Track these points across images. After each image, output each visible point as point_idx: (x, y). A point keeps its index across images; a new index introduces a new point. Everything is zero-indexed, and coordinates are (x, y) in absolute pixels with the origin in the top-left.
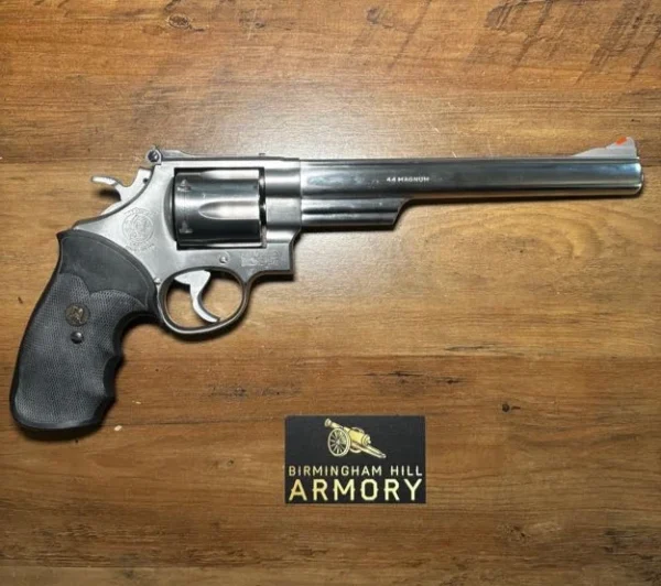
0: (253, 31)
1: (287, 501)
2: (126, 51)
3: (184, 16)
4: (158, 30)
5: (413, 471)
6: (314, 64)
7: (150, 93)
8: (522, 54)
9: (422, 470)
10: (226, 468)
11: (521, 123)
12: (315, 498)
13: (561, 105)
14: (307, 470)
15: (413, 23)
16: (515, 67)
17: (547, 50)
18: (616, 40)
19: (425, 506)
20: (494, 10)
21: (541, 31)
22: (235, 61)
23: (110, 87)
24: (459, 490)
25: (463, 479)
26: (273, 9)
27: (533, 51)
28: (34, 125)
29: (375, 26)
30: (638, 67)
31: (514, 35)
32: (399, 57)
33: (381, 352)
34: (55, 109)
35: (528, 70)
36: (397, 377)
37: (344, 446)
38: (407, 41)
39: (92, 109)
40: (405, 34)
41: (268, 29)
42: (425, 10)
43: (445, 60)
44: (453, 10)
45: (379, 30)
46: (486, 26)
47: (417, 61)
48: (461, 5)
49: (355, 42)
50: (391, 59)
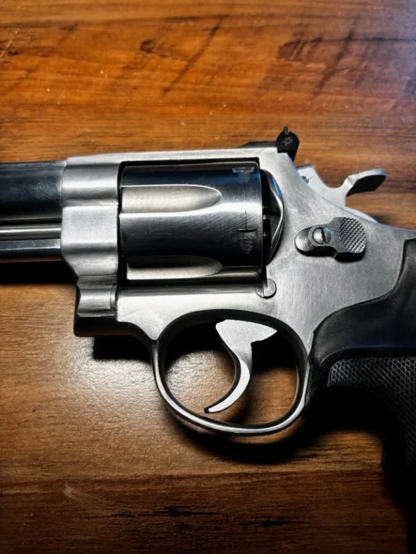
6: (72, 86)
11: (333, 148)
13: (379, 130)
15: (192, 54)
16: (317, 94)
17: (352, 80)
20: (287, 45)
26: (31, 39)
27: (335, 79)
31: (311, 66)
32: (177, 81)
35: (333, 97)
42: (207, 44)
43: (232, 86)
44: (240, 44)
45: (154, 59)
46: (278, 58)
47: (199, 87)
48: (249, 40)
49: (124, 68)
50: (167, 84)
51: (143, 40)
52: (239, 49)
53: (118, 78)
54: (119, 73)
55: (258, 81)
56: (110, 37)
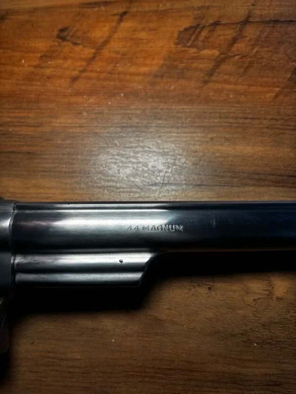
8: (213, 70)
11: (212, 139)
13: (257, 121)
15: (101, 41)
16: (206, 82)
17: (240, 67)
20: (186, 30)
21: (234, 49)
27: (225, 67)
29: (65, 43)
31: (206, 52)
32: (84, 71)
35: (220, 86)
38: (94, 57)
42: (114, 30)
43: (131, 74)
44: (144, 29)
45: (67, 46)
46: (177, 44)
47: (103, 75)
48: (152, 25)
49: (41, 57)
50: (75, 73)
51: (60, 27)
52: (143, 35)
53: (35, 67)
54: (37, 63)
55: (155, 69)
56: (33, 25)
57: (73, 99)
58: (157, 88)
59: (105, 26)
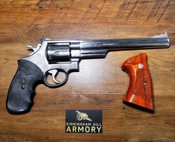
0: (59, 10)
1: (66, 132)
2: (27, 15)
3: (41, 6)
4: (35, 10)
5: (99, 125)
7: (33, 26)
8: (129, 16)
9: (101, 124)
10: (50, 123)
12: (73, 131)
14: (71, 124)
18: (153, 13)
19: (102, 134)
21: (134, 10)
22: (54, 17)
23: (22, 24)
24: (111, 130)
25: (112, 127)
28: (2, 33)
29: (91, 9)
30: (159, 20)
33: (91, 93)
34: (8, 29)
36: (95, 100)
37: (81, 118)
38: (99, 13)
39: (18, 30)
40: (99, 11)
41: (63, 9)
57: (95, 24)
58: (115, 21)
59: (101, 4)
